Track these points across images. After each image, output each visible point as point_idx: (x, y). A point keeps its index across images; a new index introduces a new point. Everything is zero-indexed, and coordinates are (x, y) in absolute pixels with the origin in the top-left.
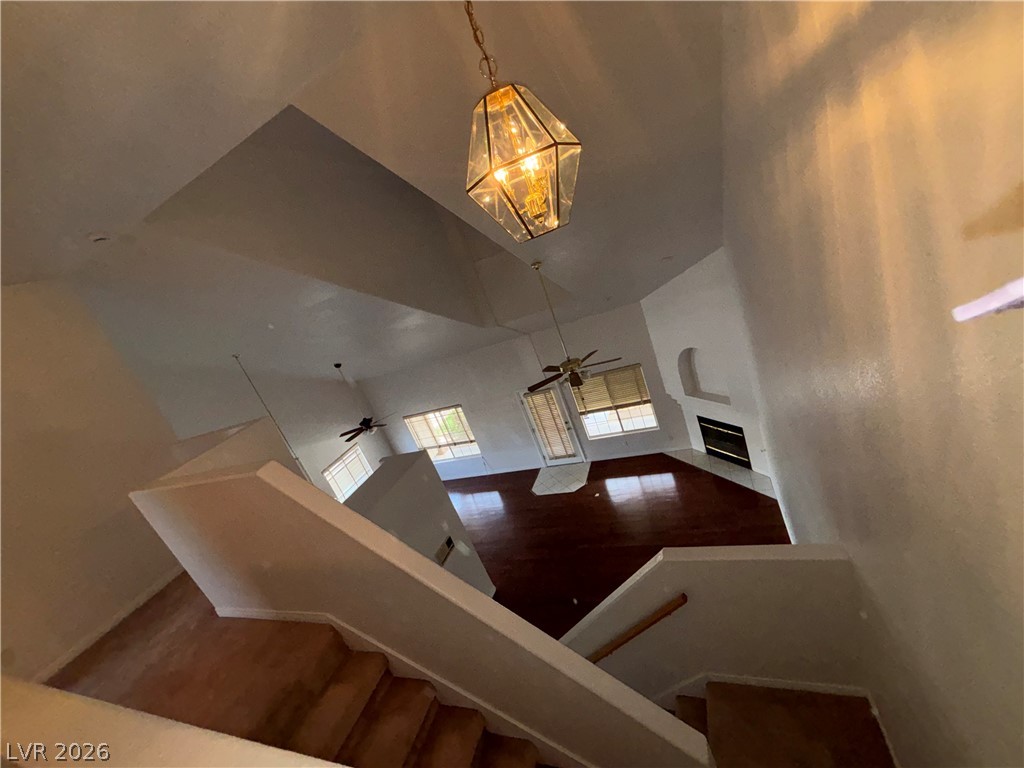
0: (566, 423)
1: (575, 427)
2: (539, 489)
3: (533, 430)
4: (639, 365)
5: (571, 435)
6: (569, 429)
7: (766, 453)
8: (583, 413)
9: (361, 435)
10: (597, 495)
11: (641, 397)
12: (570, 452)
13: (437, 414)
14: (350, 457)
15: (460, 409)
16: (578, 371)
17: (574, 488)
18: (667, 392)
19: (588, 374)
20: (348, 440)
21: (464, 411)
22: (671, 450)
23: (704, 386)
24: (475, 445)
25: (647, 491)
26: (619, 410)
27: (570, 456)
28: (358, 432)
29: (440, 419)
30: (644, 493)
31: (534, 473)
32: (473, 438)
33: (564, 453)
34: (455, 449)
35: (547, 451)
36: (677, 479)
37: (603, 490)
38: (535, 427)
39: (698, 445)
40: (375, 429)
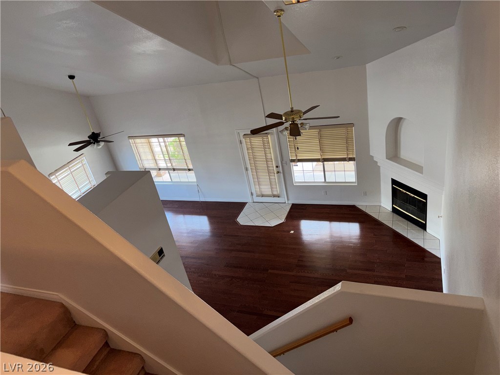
0: (277, 167)
1: (284, 172)
2: (243, 219)
3: (247, 169)
4: (352, 125)
5: (279, 178)
6: (278, 172)
7: (442, 219)
8: (293, 161)
9: (89, 147)
10: (292, 232)
11: (348, 155)
12: (275, 193)
13: (161, 140)
14: (76, 166)
15: (182, 139)
16: (298, 122)
17: (273, 223)
18: (371, 154)
19: (307, 127)
20: (77, 150)
21: (186, 141)
22: (362, 204)
23: (404, 154)
24: (192, 174)
25: (335, 235)
26: (325, 163)
27: (274, 196)
28: (86, 144)
29: (163, 144)
30: (331, 237)
31: (241, 206)
32: (191, 167)
33: (269, 192)
34: (173, 174)
35: (255, 189)
36: (362, 229)
37: (297, 229)
38: (249, 167)
39: (386, 203)
40: (102, 144)
